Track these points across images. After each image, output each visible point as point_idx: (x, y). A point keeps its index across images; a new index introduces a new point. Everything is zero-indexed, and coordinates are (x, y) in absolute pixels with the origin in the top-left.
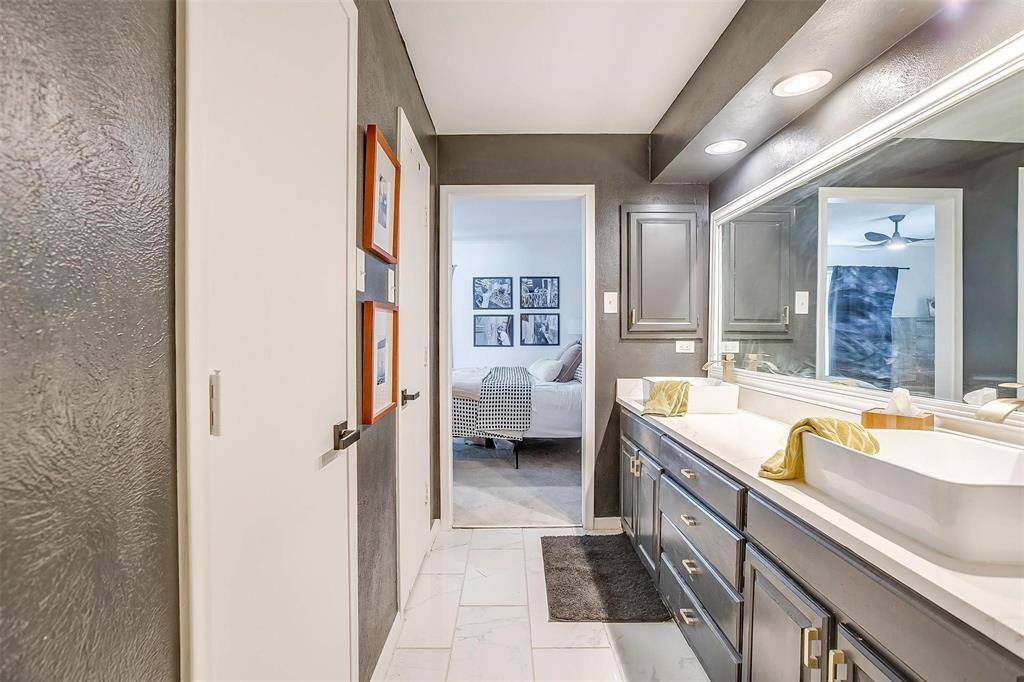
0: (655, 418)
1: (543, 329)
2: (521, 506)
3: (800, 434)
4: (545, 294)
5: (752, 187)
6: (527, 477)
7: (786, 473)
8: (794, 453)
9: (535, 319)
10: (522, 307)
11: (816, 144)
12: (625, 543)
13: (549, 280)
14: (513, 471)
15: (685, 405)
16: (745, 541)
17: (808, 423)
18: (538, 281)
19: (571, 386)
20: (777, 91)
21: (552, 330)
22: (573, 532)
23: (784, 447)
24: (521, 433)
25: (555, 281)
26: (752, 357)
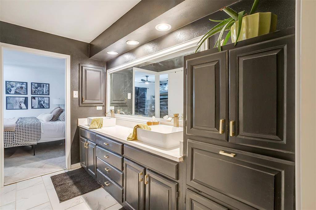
0: (94, 129)
1: (42, 102)
2: (39, 169)
3: (136, 129)
4: (43, 89)
5: (118, 65)
6: (39, 157)
7: (133, 138)
8: (135, 133)
9: (38, 99)
10: (32, 94)
11: (135, 58)
12: (83, 170)
13: (45, 85)
14: (33, 157)
15: (102, 125)
16: (123, 158)
17: (138, 126)
18: (39, 85)
19: (58, 123)
20: (128, 43)
21: (46, 103)
22: (63, 172)
23: (132, 132)
24: (36, 142)
25: (48, 85)
26: (119, 110)
